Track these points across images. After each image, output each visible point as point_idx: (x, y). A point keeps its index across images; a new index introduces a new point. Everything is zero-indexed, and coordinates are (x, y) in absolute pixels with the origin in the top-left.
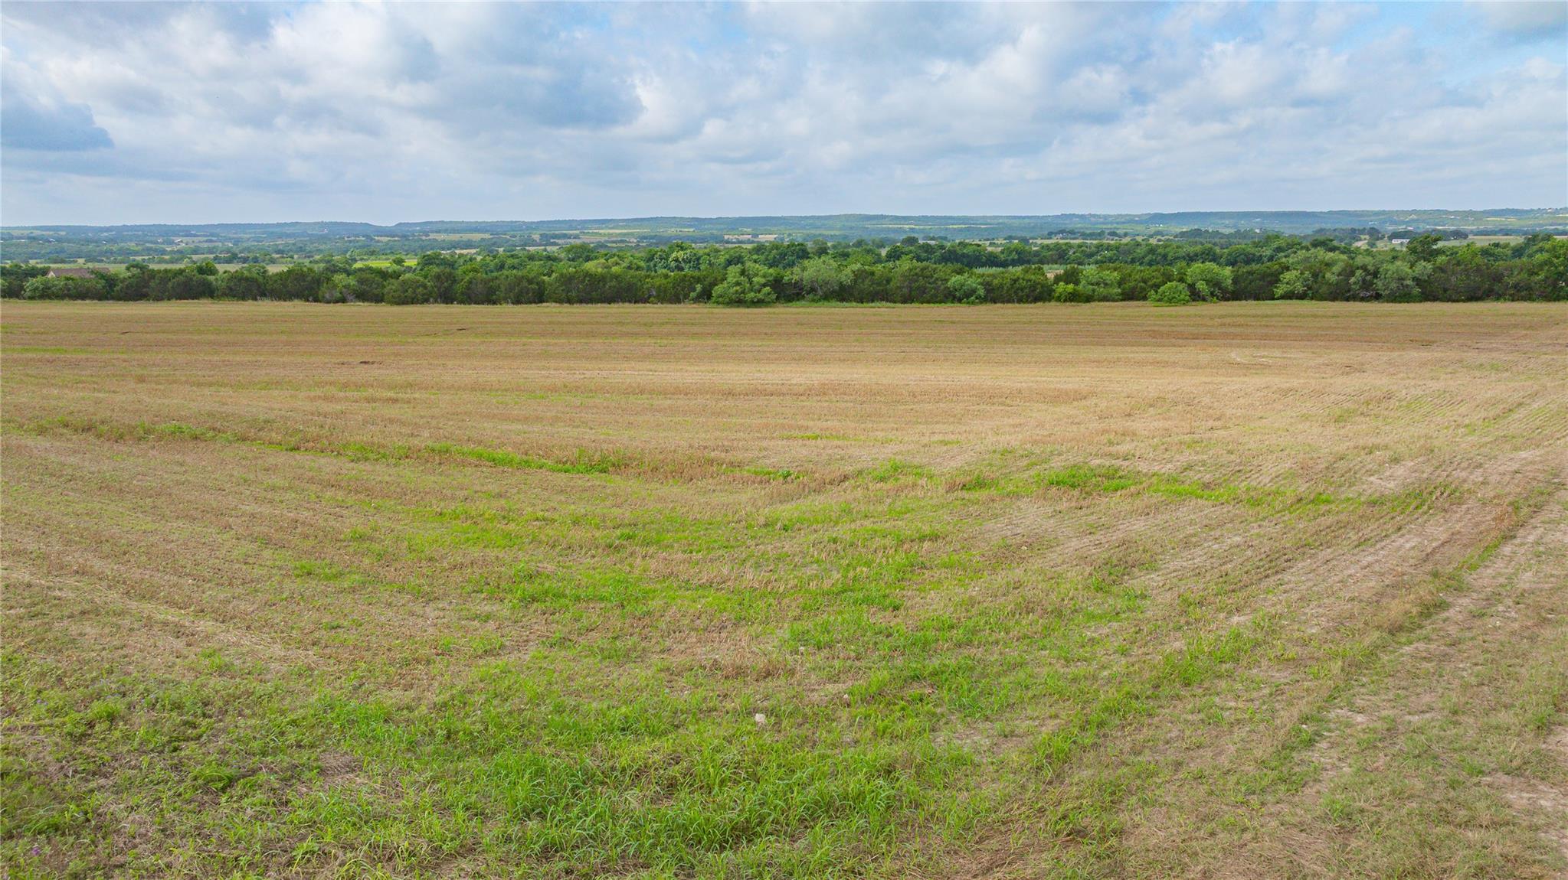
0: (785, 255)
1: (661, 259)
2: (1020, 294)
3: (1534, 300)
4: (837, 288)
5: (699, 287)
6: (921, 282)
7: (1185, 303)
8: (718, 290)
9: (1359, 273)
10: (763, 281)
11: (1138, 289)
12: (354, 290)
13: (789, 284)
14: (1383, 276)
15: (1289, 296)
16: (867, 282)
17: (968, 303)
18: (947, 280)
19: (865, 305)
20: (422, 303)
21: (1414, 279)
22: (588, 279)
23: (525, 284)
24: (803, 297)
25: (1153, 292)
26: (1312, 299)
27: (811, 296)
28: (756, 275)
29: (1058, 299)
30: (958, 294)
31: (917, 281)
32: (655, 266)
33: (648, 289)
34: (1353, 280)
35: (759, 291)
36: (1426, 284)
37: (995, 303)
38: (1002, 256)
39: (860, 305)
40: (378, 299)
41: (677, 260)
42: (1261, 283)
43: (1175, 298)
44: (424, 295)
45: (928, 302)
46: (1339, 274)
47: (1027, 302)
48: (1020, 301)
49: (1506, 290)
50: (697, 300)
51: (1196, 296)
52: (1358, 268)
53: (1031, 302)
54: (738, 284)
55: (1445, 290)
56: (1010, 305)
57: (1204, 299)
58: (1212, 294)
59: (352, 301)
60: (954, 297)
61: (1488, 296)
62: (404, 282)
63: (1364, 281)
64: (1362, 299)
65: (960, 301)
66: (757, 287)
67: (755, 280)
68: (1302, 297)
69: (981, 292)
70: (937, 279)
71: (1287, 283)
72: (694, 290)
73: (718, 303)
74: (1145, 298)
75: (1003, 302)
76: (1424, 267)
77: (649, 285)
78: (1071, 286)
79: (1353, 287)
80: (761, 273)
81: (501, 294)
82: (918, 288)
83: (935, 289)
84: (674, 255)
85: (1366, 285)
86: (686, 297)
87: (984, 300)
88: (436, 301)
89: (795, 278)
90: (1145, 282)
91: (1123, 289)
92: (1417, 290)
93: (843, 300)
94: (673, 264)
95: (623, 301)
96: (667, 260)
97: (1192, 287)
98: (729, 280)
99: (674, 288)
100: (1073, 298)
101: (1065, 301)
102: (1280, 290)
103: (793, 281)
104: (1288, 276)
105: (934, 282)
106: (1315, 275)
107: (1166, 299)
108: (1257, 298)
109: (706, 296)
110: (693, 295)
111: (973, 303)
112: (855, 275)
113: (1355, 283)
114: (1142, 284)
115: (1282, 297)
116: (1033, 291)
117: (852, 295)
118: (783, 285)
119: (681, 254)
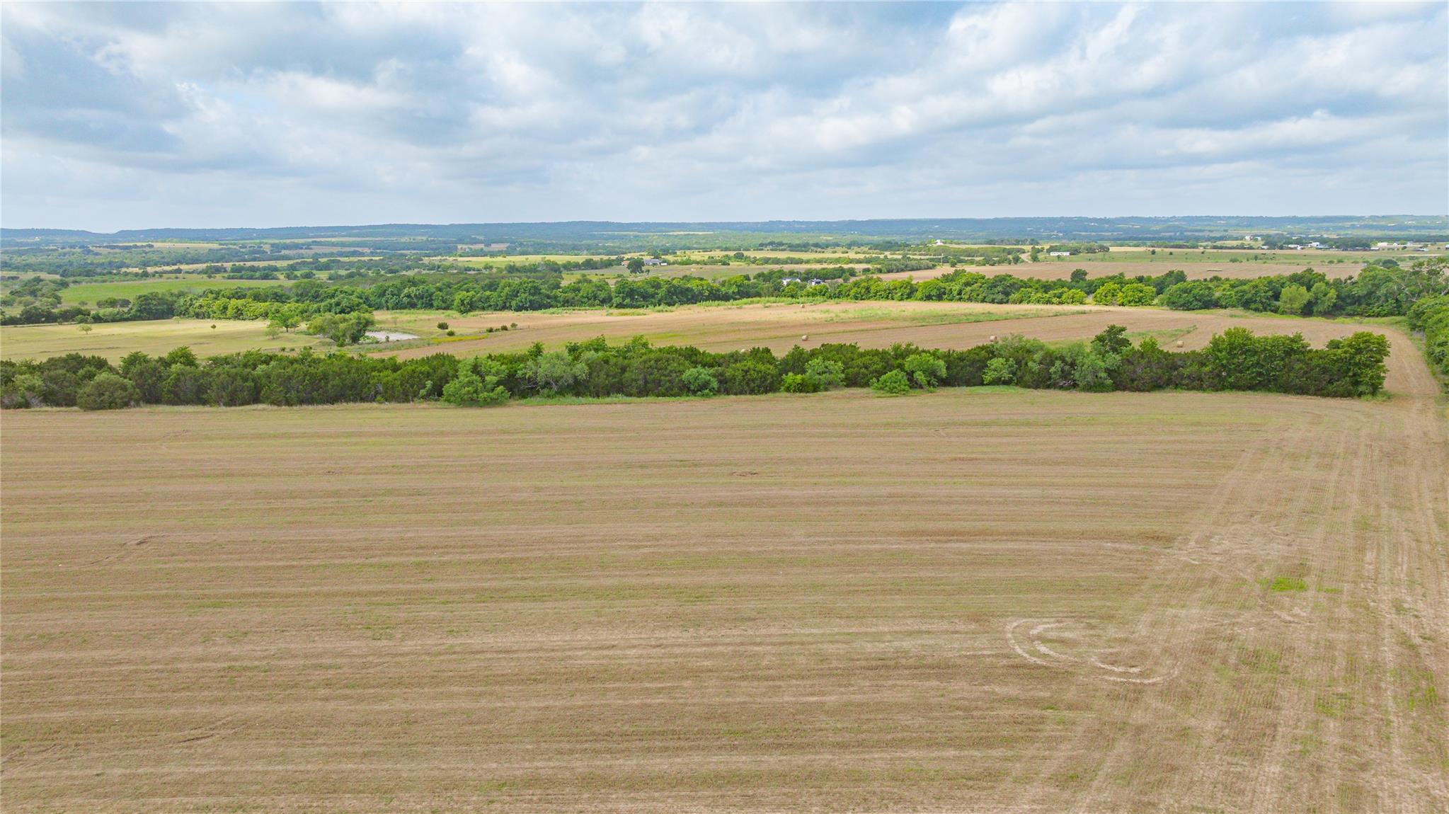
0: (518, 292)
1: (393, 295)
2: (752, 385)
3: (1204, 390)
4: (571, 381)
5: (429, 384)
6: (656, 375)
7: (904, 393)
8: (449, 388)
9: (1058, 363)
10: (495, 379)
11: (861, 375)
12: (41, 391)
13: (523, 379)
14: (1079, 368)
15: (997, 382)
16: (602, 375)
17: (703, 395)
18: (682, 372)
19: (601, 400)
20: (121, 407)
21: (1108, 371)
22: (308, 378)
23: (239, 382)
24: (538, 392)
25: (874, 380)
26: (1017, 384)
27: (546, 391)
28: (489, 373)
29: (788, 390)
30: (692, 387)
31: (652, 374)
32: (387, 302)
33: (375, 385)
34: (1052, 370)
35: (493, 390)
36: (1116, 374)
37: (728, 394)
38: (723, 289)
39: (595, 400)
40: (70, 401)
41: (409, 296)
42: (971, 369)
43: (896, 388)
44: (122, 398)
45: (664, 395)
46: (1041, 363)
47: (759, 393)
48: (752, 392)
49: (1182, 379)
50: (426, 398)
51: (914, 384)
52: (1057, 358)
53: (762, 393)
54: (470, 383)
55: (1133, 380)
56: (742, 397)
57: (921, 387)
58: (929, 383)
59: (37, 405)
60: (689, 390)
61: (1168, 385)
62: (99, 385)
63: (1063, 371)
64: (1061, 388)
65: (695, 393)
66: (489, 386)
67: (488, 378)
68: (1007, 383)
69: (715, 385)
70: (671, 371)
71: (995, 370)
72: (424, 387)
73: (449, 401)
74: (867, 385)
75: (736, 394)
76: (1114, 359)
77: (375, 381)
78: (799, 377)
79: (1054, 376)
80: (493, 371)
81: (211, 394)
82: (654, 381)
83: (669, 381)
84: (406, 291)
85: (1065, 375)
86: (415, 395)
87: (717, 392)
88: (138, 404)
89: (529, 374)
90: (866, 368)
91: (847, 374)
92: (1109, 382)
93: (578, 394)
94: (406, 300)
95: (348, 401)
96: (399, 295)
97: (910, 375)
98: (461, 378)
99: (402, 385)
100: (802, 388)
101: (795, 391)
102: (987, 378)
103: (527, 377)
104: (995, 363)
105: (669, 375)
106: (1018, 362)
107: (887, 388)
108: (968, 383)
109: (437, 393)
110: (423, 392)
111: (707, 395)
112: (590, 368)
113: (1055, 372)
114: (863, 370)
115: (991, 383)
116: (763, 382)
117: (587, 388)
118: (517, 379)
119: (413, 290)
